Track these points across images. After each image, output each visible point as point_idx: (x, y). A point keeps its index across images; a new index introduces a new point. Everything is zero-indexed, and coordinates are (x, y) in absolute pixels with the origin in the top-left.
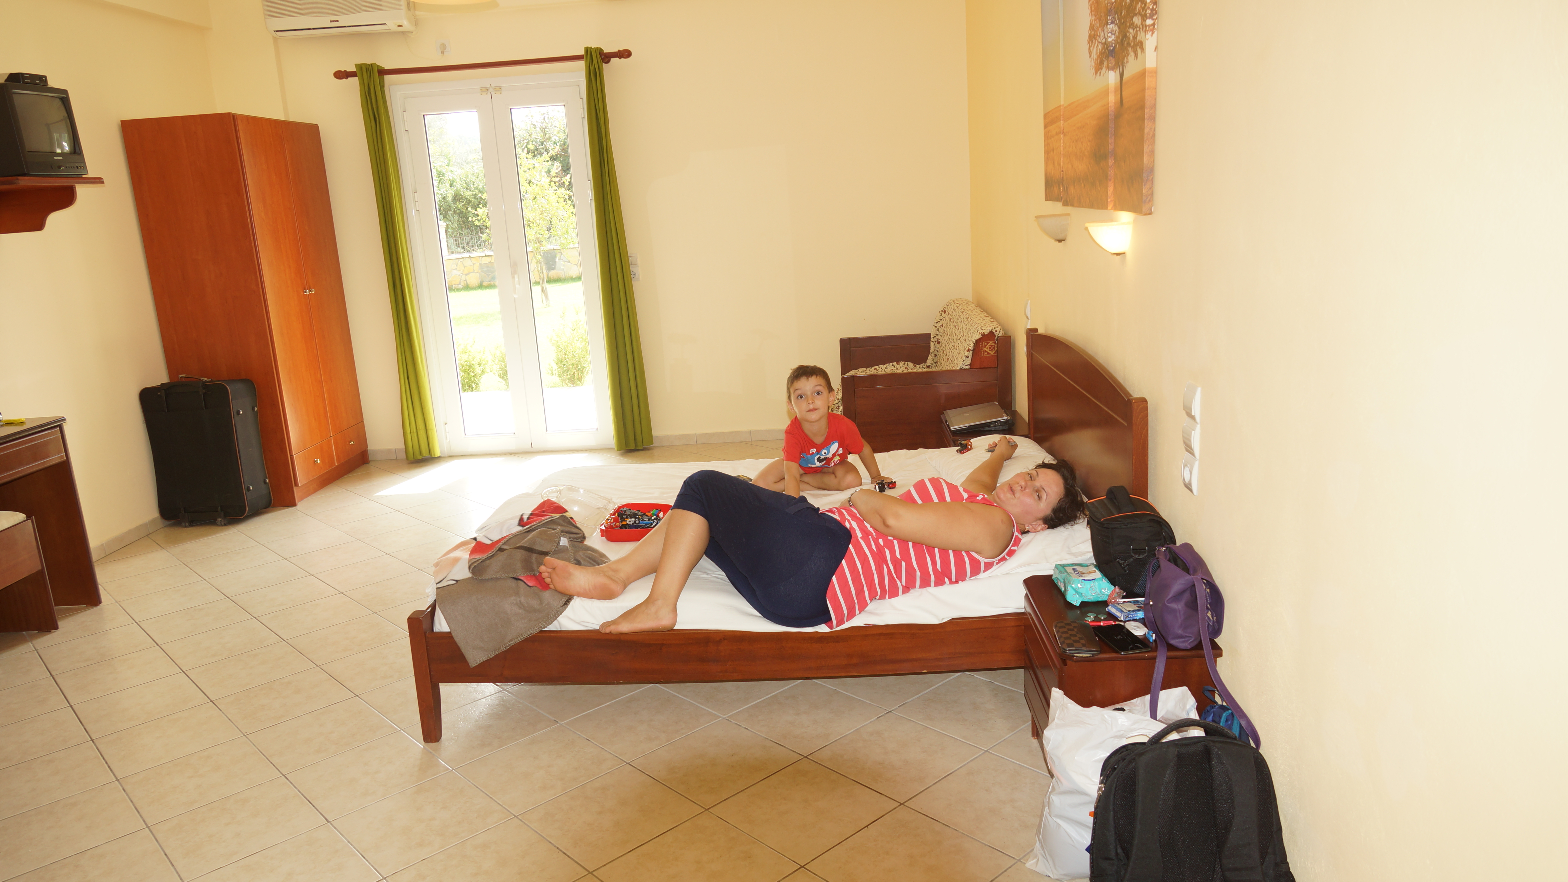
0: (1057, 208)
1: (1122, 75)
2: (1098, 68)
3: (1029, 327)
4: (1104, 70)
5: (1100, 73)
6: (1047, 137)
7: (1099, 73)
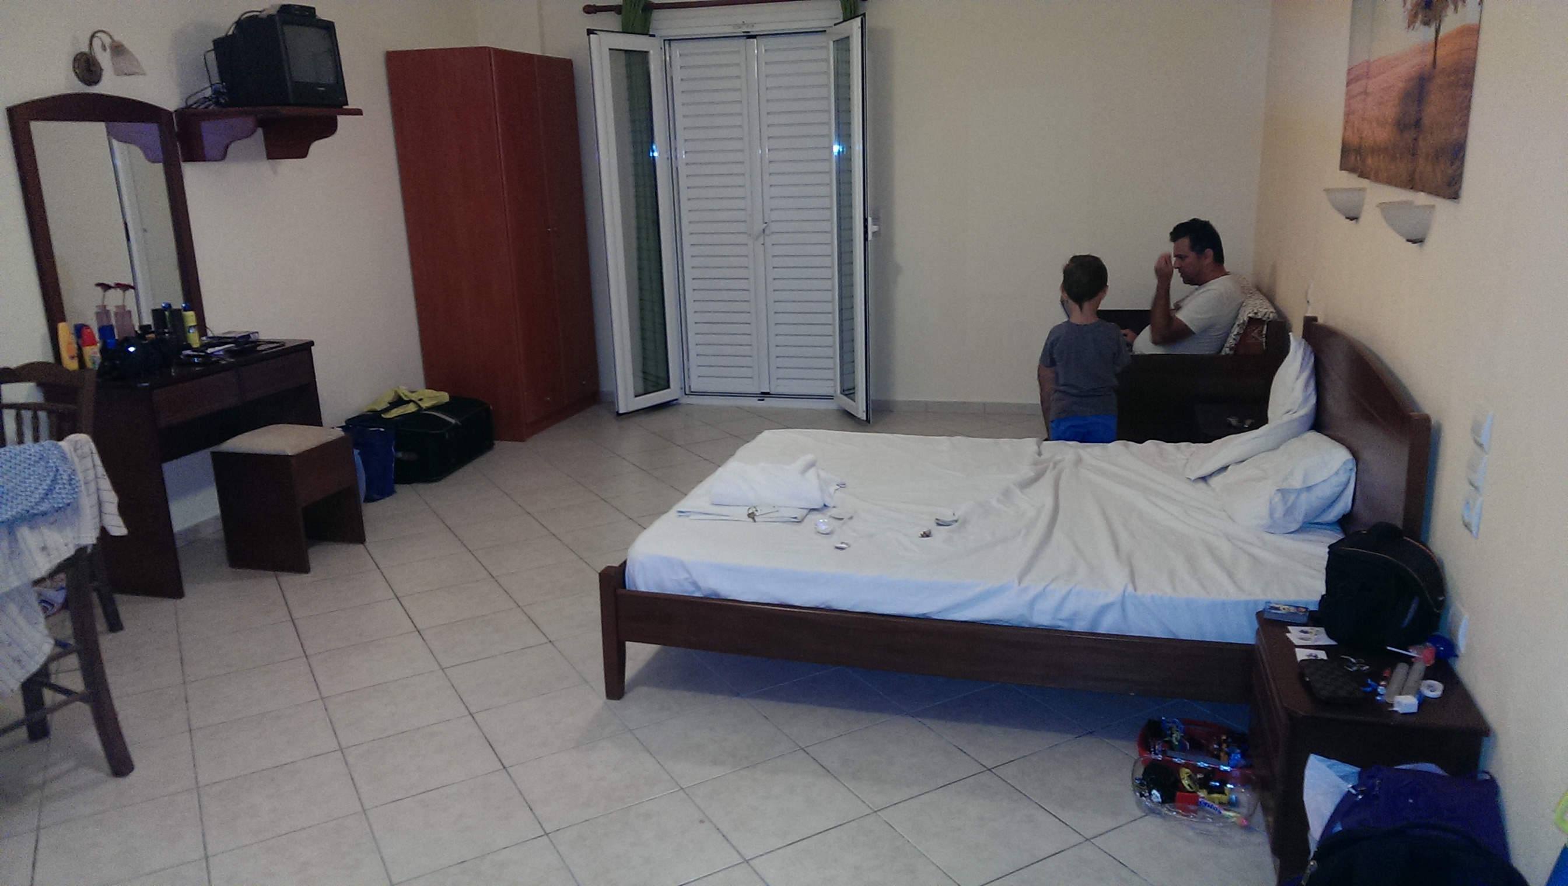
0: (1349, 180)
1: (1437, 31)
2: (1411, 23)
3: (1309, 314)
4: (1418, 24)
5: (1414, 27)
6: (1349, 97)
7: (1412, 27)
